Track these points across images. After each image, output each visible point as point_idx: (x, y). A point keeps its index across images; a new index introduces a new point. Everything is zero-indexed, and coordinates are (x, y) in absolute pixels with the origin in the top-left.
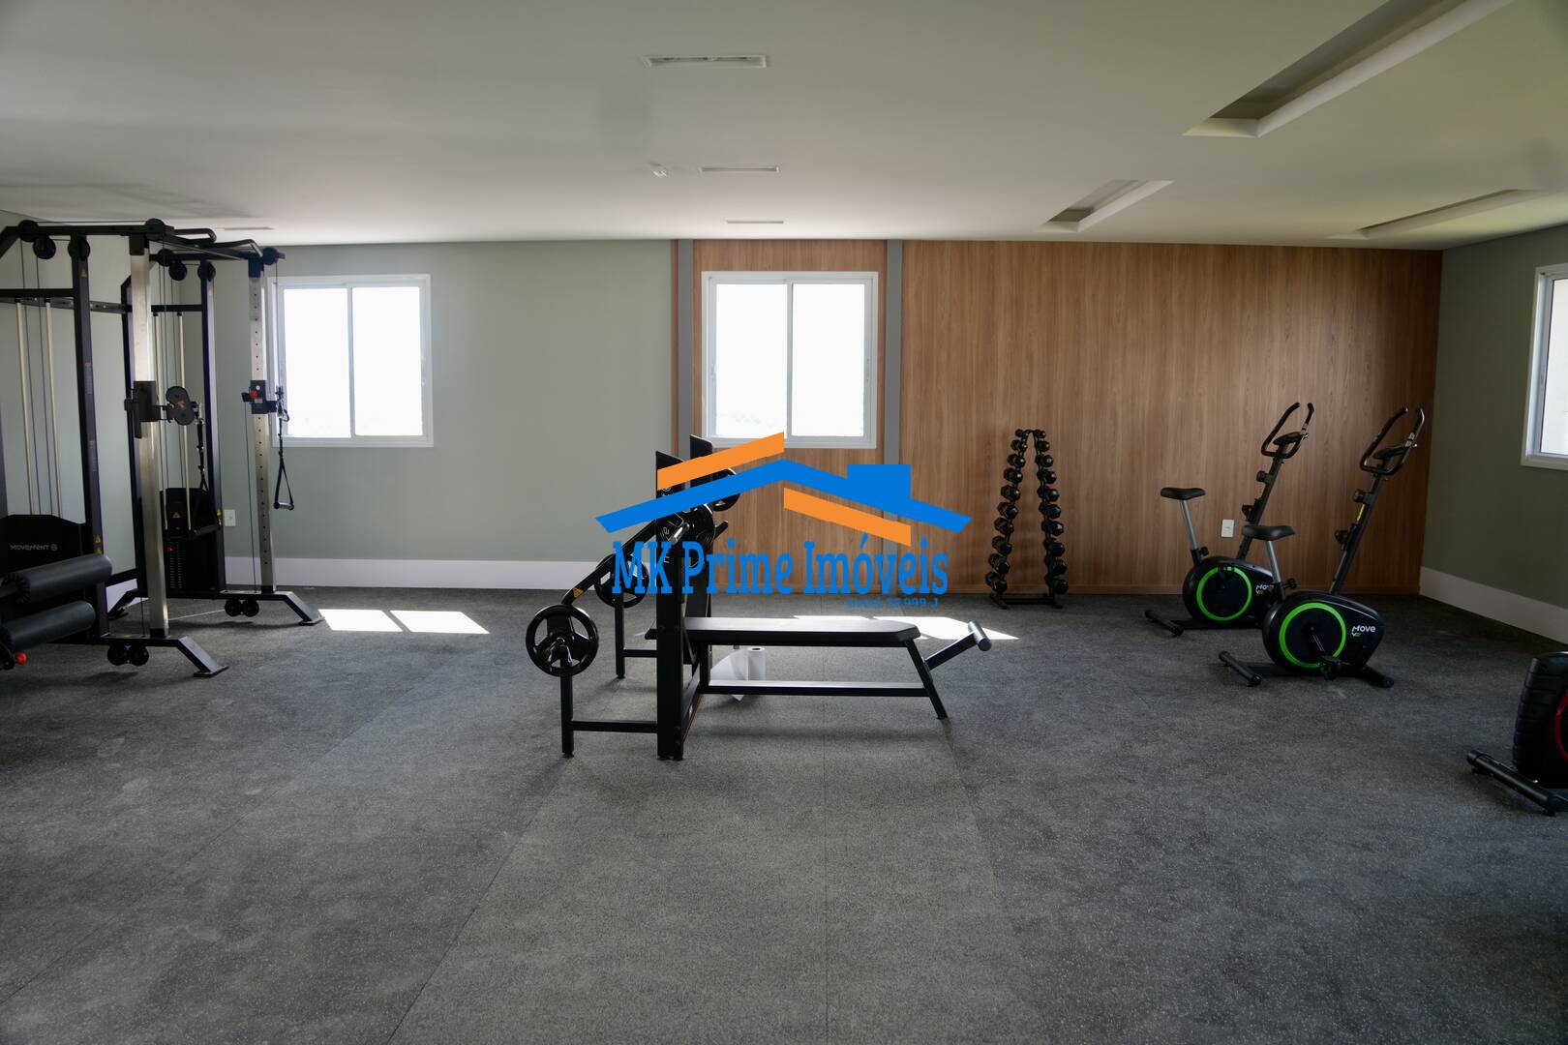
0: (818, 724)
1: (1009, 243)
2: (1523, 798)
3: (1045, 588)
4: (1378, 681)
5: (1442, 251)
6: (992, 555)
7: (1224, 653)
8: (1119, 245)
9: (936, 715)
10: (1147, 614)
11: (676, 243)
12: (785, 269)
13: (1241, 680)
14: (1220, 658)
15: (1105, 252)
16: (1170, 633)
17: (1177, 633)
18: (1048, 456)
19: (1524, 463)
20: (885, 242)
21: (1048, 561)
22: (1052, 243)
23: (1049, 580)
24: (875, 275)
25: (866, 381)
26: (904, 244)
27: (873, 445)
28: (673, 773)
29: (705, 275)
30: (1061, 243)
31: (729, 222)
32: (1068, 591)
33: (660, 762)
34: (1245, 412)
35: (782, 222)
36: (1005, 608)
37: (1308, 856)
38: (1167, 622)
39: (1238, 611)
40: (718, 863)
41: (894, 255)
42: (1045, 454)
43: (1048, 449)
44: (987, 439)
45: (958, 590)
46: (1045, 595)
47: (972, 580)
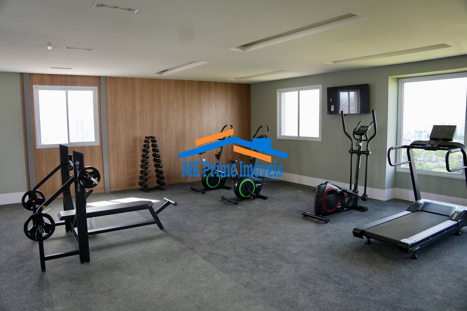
0: (124, 239)
1: (139, 79)
2: (320, 221)
3: (156, 184)
4: (264, 198)
5: (250, 84)
6: (140, 176)
7: (222, 196)
8: (171, 80)
9: (160, 229)
10: (191, 188)
11: (22, 74)
12: (65, 85)
13: (232, 203)
14: (222, 198)
15: (167, 82)
16: (201, 193)
17: (204, 193)
18: (156, 144)
19: (278, 138)
20: (99, 77)
21: (157, 176)
22: (151, 79)
23: (158, 182)
24: (96, 88)
25: (95, 123)
26: (106, 77)
27: (98, 144)
28: (91, 267)
29: (34, 86)
30: (154, 79)
31: (52, 68)
32: (165, 185)
33: (82, 265)
34: (206, 128)
35: (71, 69)
36: (148, 192)
37: (291, 246)
38: (199, 190)
39: (217, 184)
40: (138, 294)
41: (103, 81)
42: (155, 144)
43: (156, 142)
44: (135, 140)
45: (129, 188)
46: (156, 187)
47: (133, 185)
